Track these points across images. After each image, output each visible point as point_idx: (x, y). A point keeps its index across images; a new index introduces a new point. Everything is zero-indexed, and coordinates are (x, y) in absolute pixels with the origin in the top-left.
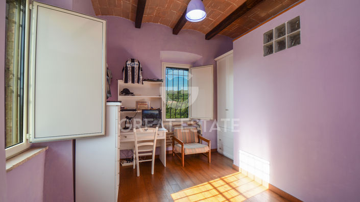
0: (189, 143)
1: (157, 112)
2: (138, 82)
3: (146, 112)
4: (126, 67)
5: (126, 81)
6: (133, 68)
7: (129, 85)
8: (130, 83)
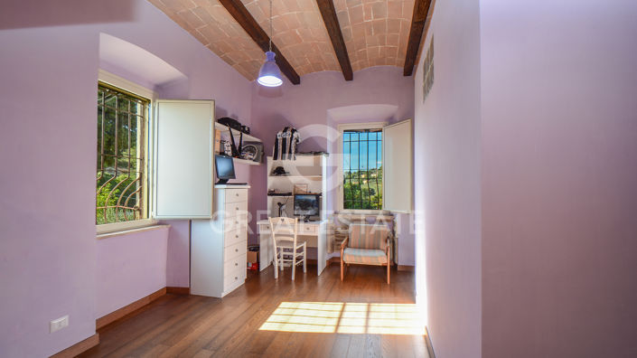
0: (369, 248)
1: (314, 198)
2: (289, 158)
3: (299, 197)
4: (277, 140)
5: (275, 158)
6: (284, 140)
7: (279, 162)
8: (279, 160)
